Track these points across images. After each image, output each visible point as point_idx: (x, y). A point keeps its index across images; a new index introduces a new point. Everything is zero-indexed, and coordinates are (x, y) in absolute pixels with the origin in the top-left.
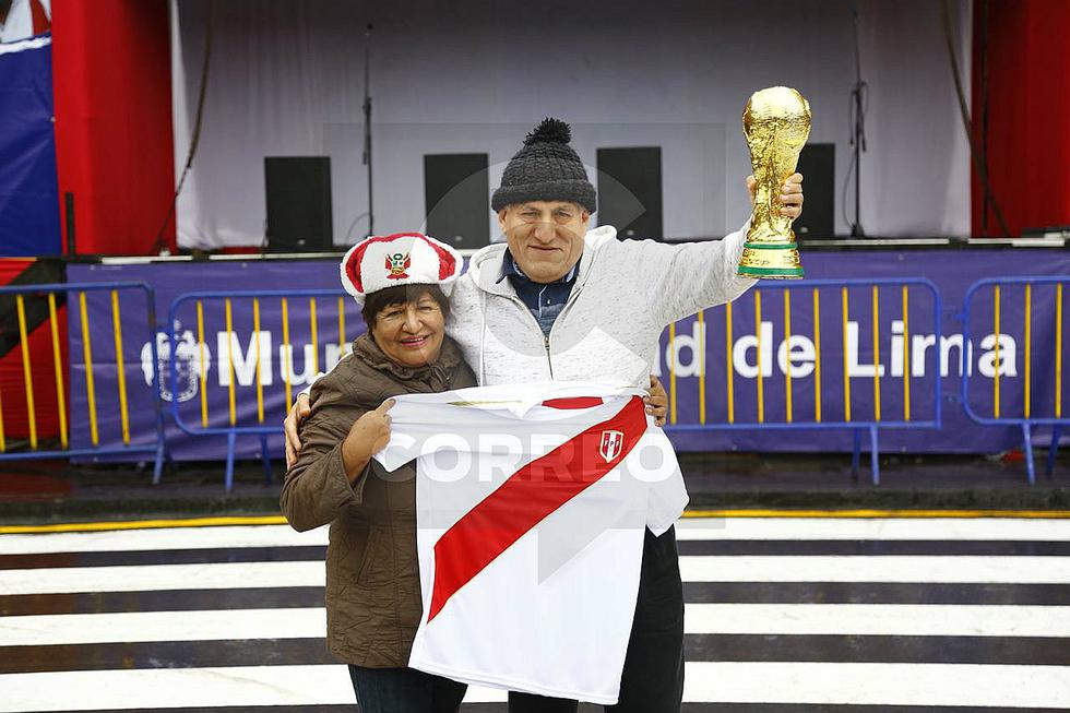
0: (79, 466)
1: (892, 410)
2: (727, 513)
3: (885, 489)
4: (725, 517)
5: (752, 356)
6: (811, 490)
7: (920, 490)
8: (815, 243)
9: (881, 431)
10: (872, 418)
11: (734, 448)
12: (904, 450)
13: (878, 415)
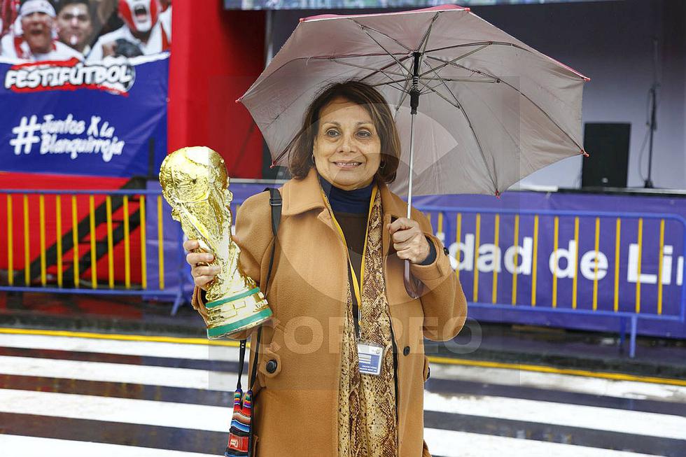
0: (147, 302)
1: (649, 306)
2: (521, 367)
3: (638, 361)
4: (519, 369)
5: (563, 263)
6: (582, 356)
7: (663, 363)
8: (612, 189)
9: (640, 320)
10: (633, 310)
11: (548, 324)
12: (668, 335)
13: (638, 308)
